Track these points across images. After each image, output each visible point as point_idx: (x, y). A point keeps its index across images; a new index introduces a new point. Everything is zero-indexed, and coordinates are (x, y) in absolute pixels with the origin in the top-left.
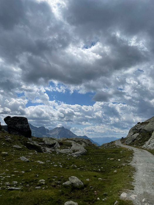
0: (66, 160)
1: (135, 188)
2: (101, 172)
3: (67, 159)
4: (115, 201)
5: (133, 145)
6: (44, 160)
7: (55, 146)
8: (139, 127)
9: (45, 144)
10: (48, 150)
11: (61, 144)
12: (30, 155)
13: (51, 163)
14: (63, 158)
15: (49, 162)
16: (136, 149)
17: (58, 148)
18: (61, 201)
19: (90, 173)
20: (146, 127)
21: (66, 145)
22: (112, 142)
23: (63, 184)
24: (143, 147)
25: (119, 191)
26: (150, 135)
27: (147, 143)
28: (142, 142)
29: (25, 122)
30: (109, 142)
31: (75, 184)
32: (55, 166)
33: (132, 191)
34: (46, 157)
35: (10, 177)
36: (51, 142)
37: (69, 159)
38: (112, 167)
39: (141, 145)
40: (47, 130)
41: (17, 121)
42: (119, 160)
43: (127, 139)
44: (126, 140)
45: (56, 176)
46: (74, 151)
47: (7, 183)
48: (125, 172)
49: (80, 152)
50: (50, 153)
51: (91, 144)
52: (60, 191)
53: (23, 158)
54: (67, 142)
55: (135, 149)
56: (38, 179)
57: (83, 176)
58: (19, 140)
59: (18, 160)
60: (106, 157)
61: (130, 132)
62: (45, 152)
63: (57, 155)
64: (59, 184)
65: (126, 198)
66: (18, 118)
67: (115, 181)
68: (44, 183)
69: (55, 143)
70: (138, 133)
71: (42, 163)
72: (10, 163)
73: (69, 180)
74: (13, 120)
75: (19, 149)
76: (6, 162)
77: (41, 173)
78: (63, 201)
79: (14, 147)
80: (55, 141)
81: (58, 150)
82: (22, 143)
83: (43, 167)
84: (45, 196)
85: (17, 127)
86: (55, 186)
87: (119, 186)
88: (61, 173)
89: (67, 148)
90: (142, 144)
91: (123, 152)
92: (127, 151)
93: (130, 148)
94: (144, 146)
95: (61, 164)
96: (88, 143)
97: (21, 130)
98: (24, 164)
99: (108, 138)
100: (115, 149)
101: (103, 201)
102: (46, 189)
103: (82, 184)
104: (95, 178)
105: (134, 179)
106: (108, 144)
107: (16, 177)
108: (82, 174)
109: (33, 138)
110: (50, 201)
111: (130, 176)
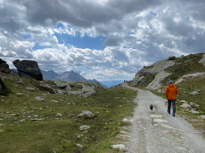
1: (134, 116)
2: (109, 107)
3: (79, 98)
4: (118, 123)
5: (138, 86)
6: (57, 99)
7: (66, 88)
8: (145, 71)
9: (56, 86)
10: (60, 91)
11: (72, 86)
12: (44, 96)
13: (65, 102)
14: (75, 98)
15: (63, 101)
17: (70, 90)
18: (77, 125)
19: (99, 108)
20: (151, 71)
21: (77, 87)
22: (120, 85)
23: (77, 116)
24: (146, 88)
25: (122, 117)
26: (154, 77)
27: (150, 84)
29: (35, 66)
30: (117, 85)
31: (87, 115)
32: (68, 104)
33: (132, 117)
34: (59, 97)
35: (30, 112)
36: (63, 85)
37: (80, 98)
38: (118, 104)
39: (145, 87)
40: (56, 74)
41: (27, 64)
42: (124, 98)
43: (133, 81)
44: (132, 83)
45: (71, 111)
46: (84, 93)
47: (30, 117)
48: (128, 106)
49: (90, 93)
50: (62, 94)
51: (100, 86)
52: (76, 120)
53: (38, 98)
54: (77, 84)
55: (139, 90)
56: (55, 113)
57: (94, 110)
58: (31, 82)
59: (34, 99)
60: (113, 97)
61: (136, 75)
62: (57, 93)
63: (69, 96)
64: (74, 116)
65: (127, 121)
66: (27, 61)
67: (120, 112)
68: (61, 116)
69: (67, 86)
70: (144, 76)
71: (57, 101)
72: (26, 102)
73: (82, 113)
74: (23, 63)
75: (32, 91)
76: (23, 101)
77: (57, 109)
78: (79, 126)
79: (28, 89)
80: (66, 84)
81: (69, 91)
82: (34, 85)
83: (57, 104)
84: (64, 123)
85: (28, 70)
86: (70, 117)
87: (122, 115)
88: (75, 109)
89: (78, 90)
90: (145, 85)
91: (128, 93)
92: (132, 91)
93: (135, 89)
94: (148, 87)
95: (74, 103)
96: (97, 85)
97: (31, 73)
98: (40, 103)
99: (116, 81)
100: (122, 90)
101: (110, 124)
102: (64, 119)
103: (93, 115)
104: (104, 111)
105: (134, 111)
107: (35, 112)
108: (92, 109)
109: (44, 81)
110: (68, 126)
111: (132, 109)
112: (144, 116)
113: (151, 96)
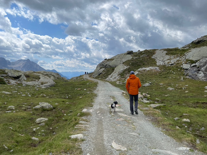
0: (34, 90)
1: (93, 106)
2: (69, 98)
4: (78, 114)
5: (99, 78)
6: (9, 90)
7: (20, 78)
8: (106, 63)
9: (8, 75)
10: (13, 82)
11: (27, 76)
13: (19, 94)
14: (31, 89)
15: (16, 93)
16: (101, 81)
17: (25, 80)
18: (33, 118)
19: (58, 99)
20: (111, 63)
21: (33, 78)
22: (81, 76)
23: (33, 108)
24: (106, 80)
25: (82, 108)
26: (113, 70)
27: (110, 76)
28: (106, 76)
30: (78, 76)
31: (45, 107)
32: (23, 95)
33: (91, 108)
34: (11, 88)
36: (16, 75)
37: (37, 89)
38: (79, 95)
39: (105, 78)
40: (8, 62)
42: (85, 89)
44: (93, 74)
45: (25, 103)
46: (42, 84)
48: (88, 97)
49: (49, 84)
50: (16, 85)
51: (60, 77)
52: (31, 112)
54: (34, 75)
55: (99, 81)
56: (6, 106)
57: (53, 102)
60: (74, 88)
61: (97, 67)
62: (9, 84)
63: (24, 87)
64: (30, 108)
65: (86, 111)
67: (80, 103)
68: (14, 108)
70: (104, 68)
71: (8, 93)
73: (39, 105)
77: (9, 101)
78: (35, 119)
80: (20, 74)
81: (24, 82)
83: (9, 96)
84: (18, 116)
86: (25, 110)
87: (82, 106)
88: (30, 101)
89: (35, 81)
90: (106, 77)
91: (89, 84)
92: (93, 82)
93: (96, 80)
94: (107, 79)
95: (30, 94)
96: (57, 76)
99: (77, 72)
100: (83, 82)
101: (69, 116)
102: (17, 112)
103: (52, 107)
104: (63, 103)
105: (94, 101)
106: (77, 77)
108: (51, 100)
110: (22, 119)
111: (92, 99)
112: (102, 106)
113: (110, 88)
